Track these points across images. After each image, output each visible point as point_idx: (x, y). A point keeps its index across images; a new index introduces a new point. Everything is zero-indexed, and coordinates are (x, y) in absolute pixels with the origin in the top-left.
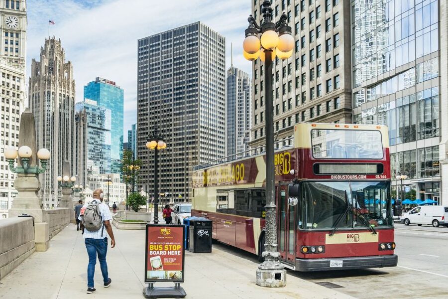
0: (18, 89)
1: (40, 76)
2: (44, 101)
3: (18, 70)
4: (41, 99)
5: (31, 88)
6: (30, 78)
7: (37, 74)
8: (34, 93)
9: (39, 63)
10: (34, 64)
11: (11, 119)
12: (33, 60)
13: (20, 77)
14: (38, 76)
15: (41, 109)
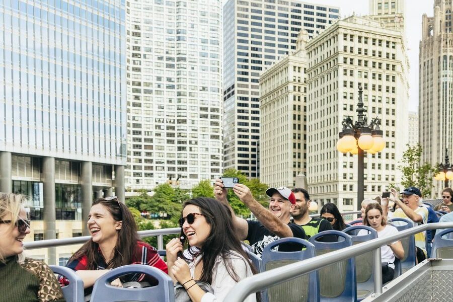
0: (394, 58)
1: (433, 37)
2: (439, 70)
3: (393, 33)
4: (435, 68)
5: (422, 54)
6: (421, 42)
7: (429, 35)
8: (426, 60)
9: (432, 18)
10: (426, 20)
11: (384, 100)
12: (424, 16)
13: (396, 40)
14: (431, 37)
15: (435, 82)
